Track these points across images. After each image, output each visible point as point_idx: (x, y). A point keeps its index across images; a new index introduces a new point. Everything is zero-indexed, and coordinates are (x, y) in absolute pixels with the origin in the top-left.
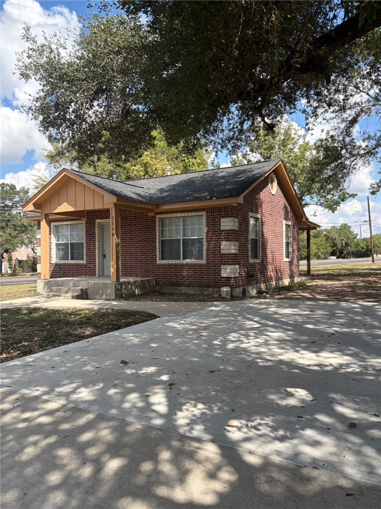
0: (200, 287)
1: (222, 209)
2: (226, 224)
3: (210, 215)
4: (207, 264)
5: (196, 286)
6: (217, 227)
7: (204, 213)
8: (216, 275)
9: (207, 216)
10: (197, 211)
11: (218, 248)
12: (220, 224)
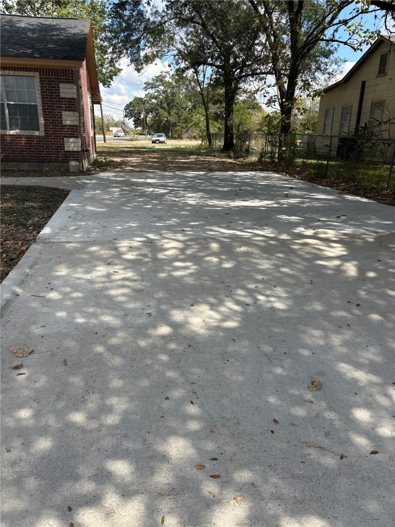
0: (39, 162)
1: (60, 73)
2: (66, 91)
3: (45, 78)
4: (46, 136)
5: (33, 162)
6: (55, 93)
7: (37, 74)
8: (58, 149)
9: (41, 78)
10: (26, 71)
11: (58, 118)
12: (59, 90)
